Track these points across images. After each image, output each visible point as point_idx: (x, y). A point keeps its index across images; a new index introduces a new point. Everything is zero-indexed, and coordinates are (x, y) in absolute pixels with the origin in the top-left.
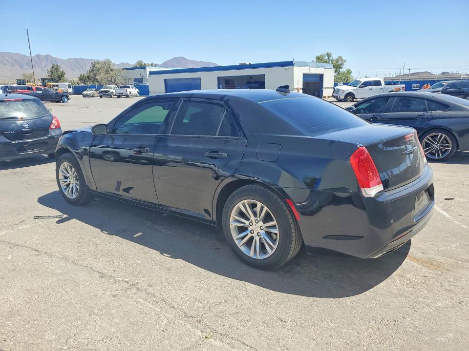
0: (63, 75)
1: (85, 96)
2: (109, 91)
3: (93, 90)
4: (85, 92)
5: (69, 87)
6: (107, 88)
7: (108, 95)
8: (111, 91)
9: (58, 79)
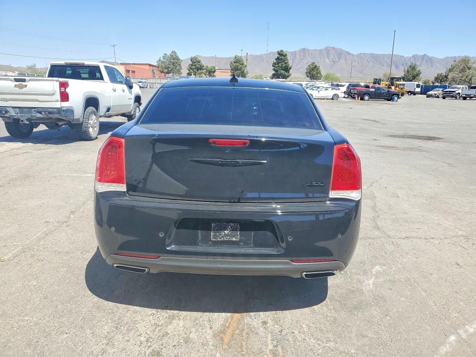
0: (418, 74)
1: (429, 96)
2: (454, 91)
3: (439, 90)
4: (430, 93)
5: (418, 86)
6: (455, 88)
7: (452, 97)
8: (457, 92)
9: (411, 78)
